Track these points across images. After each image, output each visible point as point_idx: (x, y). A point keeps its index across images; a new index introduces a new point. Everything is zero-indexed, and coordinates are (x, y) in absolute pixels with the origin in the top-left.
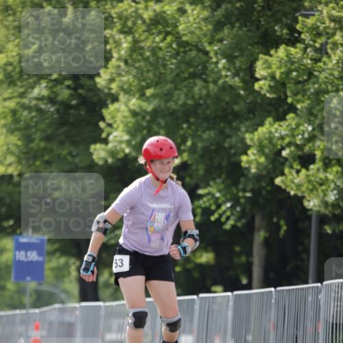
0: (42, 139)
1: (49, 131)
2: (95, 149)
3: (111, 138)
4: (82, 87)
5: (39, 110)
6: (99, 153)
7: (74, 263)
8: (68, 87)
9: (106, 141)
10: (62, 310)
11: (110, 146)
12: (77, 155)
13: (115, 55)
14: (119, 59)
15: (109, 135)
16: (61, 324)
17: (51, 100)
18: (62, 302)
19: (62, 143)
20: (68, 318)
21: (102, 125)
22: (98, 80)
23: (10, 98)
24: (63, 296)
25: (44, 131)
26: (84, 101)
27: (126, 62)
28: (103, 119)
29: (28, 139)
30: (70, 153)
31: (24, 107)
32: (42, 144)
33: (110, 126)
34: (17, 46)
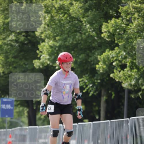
0: (12, 58)
1: (16, 54)
2: (35, 62)
4: (29, 36)
5: (12, 46)
6: (37, 64)
7: (26, 110)
8: (24, 36)
9: (39, 59)
10: (21, 130)
11: (41, 60)
12: (27, 64)
13: (43, 22)
14: (45, 24)
15: (41, 56)
16: (21, 135)
17: (17, 41)
18: (21, 126)
19: (21, 59)
20: (23, 133)
21: (38, 52)
22: (36, 33)
24: (22, 124)
25: (14, 54)
26: (30, 42)
27: (48, 25)
28: (38, 49)
29: (7, 57)
30: (24, 64)
31: (5, 44)
32: (13, 60)
33: (41, 52)
34: (2, 18)
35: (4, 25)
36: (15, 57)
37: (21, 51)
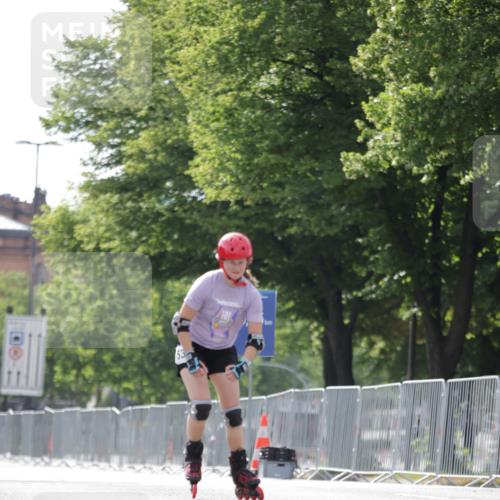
0: (271, 151)
1: (282, 139)
2: (347, 159)
3: (370, 144)
4: (330, 72)
6: (352, 164)
7: (317, 329)
9: (362, 148)
10: (300, 397)
11: (369, 154)
12: (321, 172)
13: (380, 25)
14: (385, 30)
16: (299, 416)
17: (284, 92)
18: (300, 386)
21: (359, 123)
22: (353, 60)
23: (224, 92)
24: (301, 377)
25: (276, 139)
27: (396, 34)
28: (361, 115)
29: (250, 150)
33: (371, 125)
34: (236, 14)
35: (241, 38)
37: (300, 126)
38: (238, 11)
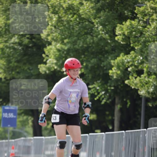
0: (15, 62)
1: (19, 58)
2: (40, 67)
3: (48, 61)
4: (34, 38)
5: (14, 49)
6: (42, 68)
7: (31, 119)
8: (28, 38)
9: (45, 63)
10: (25, 140)
11: (48, 65)
12: (32, 69)
13: (50, 24)
14: (52, 25)
15: (47, 60)
16: (24, 147)
17: (20, 44)
18: (25, 137)
19: (25, 64)
20: (27, 144)
21: (44, 55)
22: (42, 35)
24: (26, 134)
25: (17, 58)
26: (35, 45)
27: (55, 27)
28: (44, 53)
29: (9, 62)
30: (29, 69)
31: (7, 47)
32: (16, 64)
33: (47, 56)
34: (4, 19)
35: (5, 26)
36: (18, 62)
37: (25, 55)
38: (4, 18)
